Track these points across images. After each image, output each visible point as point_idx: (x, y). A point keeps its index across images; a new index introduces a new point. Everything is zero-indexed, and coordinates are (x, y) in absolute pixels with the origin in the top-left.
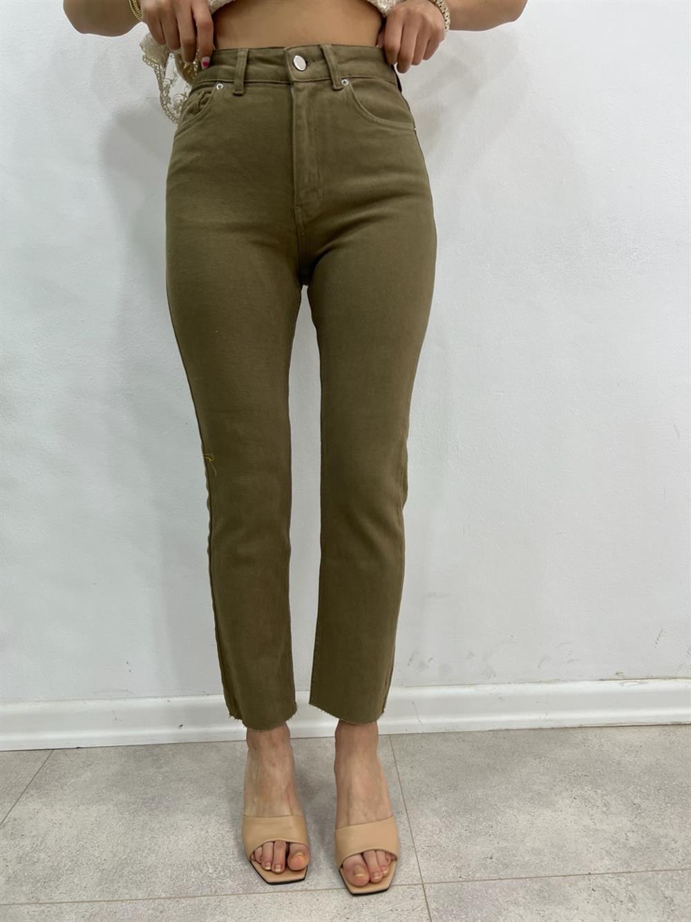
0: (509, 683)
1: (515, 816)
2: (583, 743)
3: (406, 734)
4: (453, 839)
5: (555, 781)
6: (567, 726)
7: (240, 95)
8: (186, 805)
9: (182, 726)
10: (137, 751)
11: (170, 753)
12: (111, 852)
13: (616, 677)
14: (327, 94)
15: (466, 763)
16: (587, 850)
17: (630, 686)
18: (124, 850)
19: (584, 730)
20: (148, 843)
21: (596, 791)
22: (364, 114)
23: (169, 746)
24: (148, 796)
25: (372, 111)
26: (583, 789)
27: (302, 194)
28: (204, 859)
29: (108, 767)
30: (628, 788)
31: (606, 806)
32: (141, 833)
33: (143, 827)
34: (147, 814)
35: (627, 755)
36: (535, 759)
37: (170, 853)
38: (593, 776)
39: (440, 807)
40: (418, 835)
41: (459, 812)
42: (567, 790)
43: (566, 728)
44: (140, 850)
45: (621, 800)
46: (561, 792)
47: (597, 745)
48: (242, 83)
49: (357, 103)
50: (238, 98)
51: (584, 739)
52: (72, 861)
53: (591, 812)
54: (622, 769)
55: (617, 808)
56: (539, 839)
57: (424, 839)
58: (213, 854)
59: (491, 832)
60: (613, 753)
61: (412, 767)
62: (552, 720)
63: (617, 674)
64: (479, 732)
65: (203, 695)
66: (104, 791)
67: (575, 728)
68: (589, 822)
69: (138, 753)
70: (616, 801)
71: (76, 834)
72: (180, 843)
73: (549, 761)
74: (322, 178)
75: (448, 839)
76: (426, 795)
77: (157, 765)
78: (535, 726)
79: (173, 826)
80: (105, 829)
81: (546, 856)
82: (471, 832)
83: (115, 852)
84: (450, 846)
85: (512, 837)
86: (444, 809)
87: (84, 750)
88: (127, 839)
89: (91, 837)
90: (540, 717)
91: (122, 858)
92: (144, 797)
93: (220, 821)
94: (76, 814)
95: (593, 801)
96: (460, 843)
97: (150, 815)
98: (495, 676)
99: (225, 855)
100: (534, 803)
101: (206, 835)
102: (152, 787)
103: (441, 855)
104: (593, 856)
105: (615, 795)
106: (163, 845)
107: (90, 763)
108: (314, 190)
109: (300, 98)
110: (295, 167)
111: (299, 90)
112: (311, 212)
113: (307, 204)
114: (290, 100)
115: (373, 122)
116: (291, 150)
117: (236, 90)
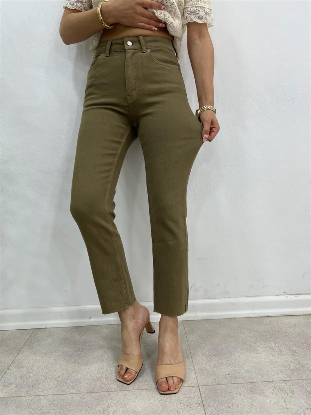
0: (236, 297)
1: (239, 356)
2: (269, 324)
3: (190, 320)
4: (212, 366)
5: (257, 340)
7: (108, 57)
9: (90, 318)
10: (71, 329)
11: (86, 330)
12: (61, 373)
13: (284, 294)
14: (140, 54)
16: (272, 370)
17: (290, 298)
18: (67, 372)
19: (270, 317)
20: (77, 369)
21: (275, 345)
22: (155, 61)
23: (85, 327)
24: (77, 349)
25: (158, 60)
26: (269, 344)
27: (129, 91)
28: (102, 376)
29: (59, 336)
30: (290, 343)
31: (280, 351)
32: (74, 365)
33: (75, 362)
35: (289, 329)
36: (248, 331)
37: (87, 373)
38: (274, 338)
40: (196, 365)
41: (214, 354)
42: (263, 344)
43: (262, 317)
44: (74, 372)
45: (287, 349)
46: (260, 345)
47: (276, 324)
48: (109, 53)
49: (152, 57)
51: (270, 322)
52: (44, 377)
53: (273, 354)
54: (287, 335)
55: (285, 352)
56: (250, 366)
57: (199, 366)
58: (106, 374)
59: (228, 363)
60: (283, 328)
61: (193, 335)
62: (255, 314)
63: (285, 292)
64: (223, 319)
66: (57, 346)
67: (266, 317)
68: (273, 358)
70: (285, 349)
71: (46, 365)
72: (91, 369)
73: (254, 332)
74: (137, 85)
75: (210, 366)
76: (200, 347)
77: (80, 335)
78: (248, 316)
79: (88, 361)
80: (58, 363)
81: (253, 373)
82: (220, 363)
83: (63, 373)
84: (210, 369)
85: (238, 365)
86: (207, 353)
87: (48, 329)
88: (68, 367)
89: (52, 367)
90: (250, 312)
91: (66, 376)
92: (75, 349)
93: (108, 359)
94: (46, 357)
95: (274, 349)
96: (215, 368)
97: (78, 357)
98: (229, 294)
99: (111, 374)
100: (248, 350)
101: (103, 365)
102: (78, 345)
103: (206, 373)
104: (275, 373)
105: (284, 346)
106: (84, 370)
107: (51, 335)
108: (134, 89)
109: (129, 55)
110: (126, 81)
111: (129, 52)
112: (133, 98)
113: (131, 95)
114: (125, 56)
115: (159, 64)
116: (125, 74)
117: (107, 55)
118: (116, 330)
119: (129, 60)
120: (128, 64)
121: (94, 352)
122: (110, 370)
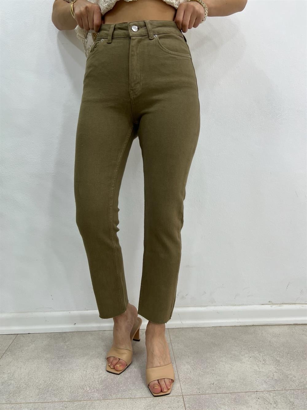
0: (222, 306)
1: (224, 365)
2: (254, 333)
3: (176, 328)
4: (196, 375)
5: (242, 349)
6: (247, 325)
7: (110, 43)
8: (77, 360)
9: (75, 324)
10: (55, 335)
11: (70, 336)
12: (44, 380)
13: (269, 303)
14: (147, 41)
15: (202, 341)
16: (256, 380)
17: (275, 307)
18: (49, 380)
19: (254, 327)
20: (60, 377)
21: (260, 354)
22: (164, 50)
23: (70, 333)
24: (60, 355)
25: (168, 48)
26: (254, 353)
27: (133, 85)
28: (85, 384)
29: (42, 342)
30: (274, 353)
31: (264, 361)
32: (57, 372)
33: (58, 369)
34: (60, 364)
35: (273, 338)
36: (233, 340)
37: (70, 381)
38: (259, 348)
39: (190, 361)
40: (180, 373)
41: (199, 363)
42: (247, 353)
43: (247, 326)
44: (57, 379)
45: (271, 358)
46: (244, 354)
47: (260, 334)
48: (111, 39)
49: (160, 45)
50: (108, 44)
51: (255, 331)
52: (26, 384)
53: (257, 363)
54: (271, 344)
55: (269, 362)
56: (234, 376)
57: (184, 375)
58: (89, 382)
59: (213, 372)
60: (267, 337)
61: (178, 343)
62: (240, 322)
64: (208, 327)
65: (85, 310)
66: (40, 353)
67: (250, 326)
68: (257, 368)
69: (56, 336)
70: (269, 359)
71: (28, 372)
72: (74, 377)
73: (239, 341)
74: (142, 78)
75: (194, 375)
76: (184, 356)
77: (64, 341)
78: (233, 325)
79: (71, 369)
80: (41, 370)
81: (237, 383)
82: (204, 372)
83: (45, 380)
84: (195, 378)
85: (223, 375)
86: (192, 362)
87: (32, 335)
88: (51, 374)
89: (34, 374)
90: (235, 321)
91: (48, 383)
92: (58, 356)
93: (92, 367)
94: (28, 364)
95: (258, 359)
96: (199, 377)
97: (61, 364)
98: (215, 302)
99: (94, 382)
100: (232, 359)
101: (86, 373)
102: (62, 351)
103: (191, 382)
104: (259, 383)
105: (268, 356)
106: (67, 377)
107: (34, 341)
108: (138, 83)
109: (133, 43)
110: (130, 73)
111: (134, 40)
112: (136, 93)
113: (135, 89)
114: (130, 44)
115: (168, 53)
116: (129, 65)
117: (108, 41)
118: (101, 337)
119: (135, 49)
120: (132, 53)
121: (78, 359)
122: (94, 378)
